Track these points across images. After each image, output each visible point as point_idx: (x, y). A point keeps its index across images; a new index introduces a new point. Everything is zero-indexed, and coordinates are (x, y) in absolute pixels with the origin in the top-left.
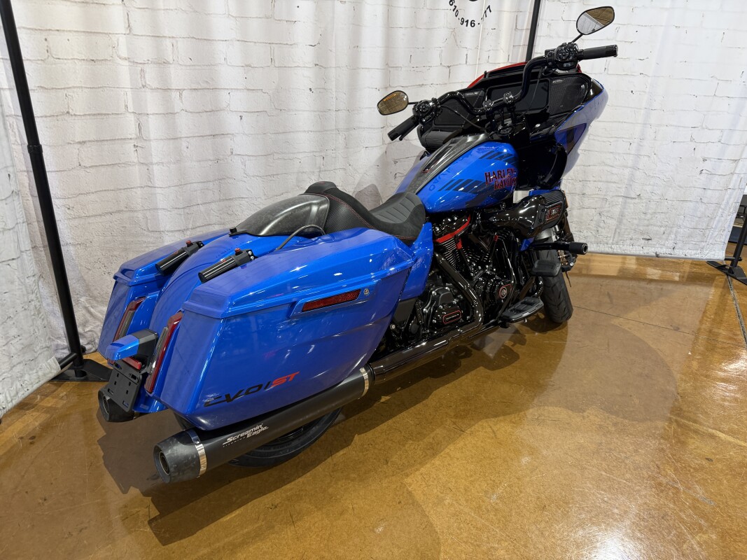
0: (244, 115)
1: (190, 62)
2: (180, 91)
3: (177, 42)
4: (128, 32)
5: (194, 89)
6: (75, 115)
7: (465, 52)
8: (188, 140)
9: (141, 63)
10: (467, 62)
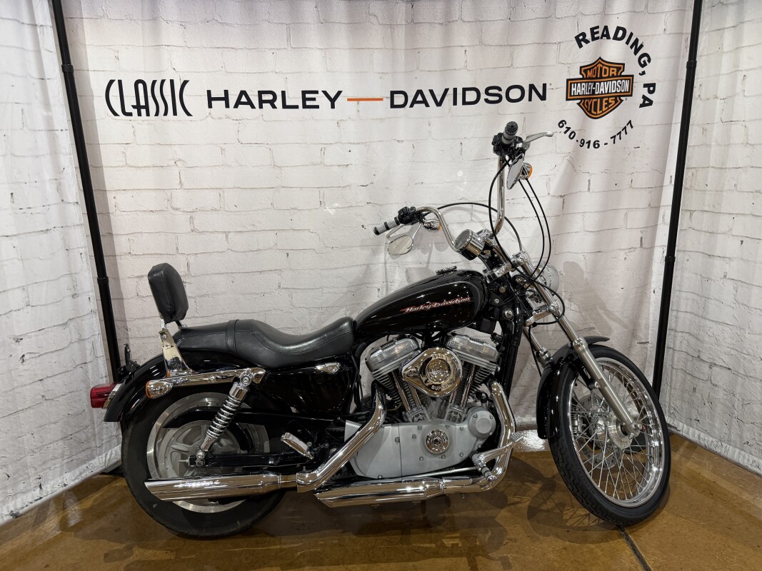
0: (290, 252)
1: (234, 209)
2: (227, 233)
3: (224, 192)
4: (179, 187)
5: (240, 232)
6: (135, 255)
7: (587, 177)
8: (234, 275)
9: (190, 212)
10: (589, 189)
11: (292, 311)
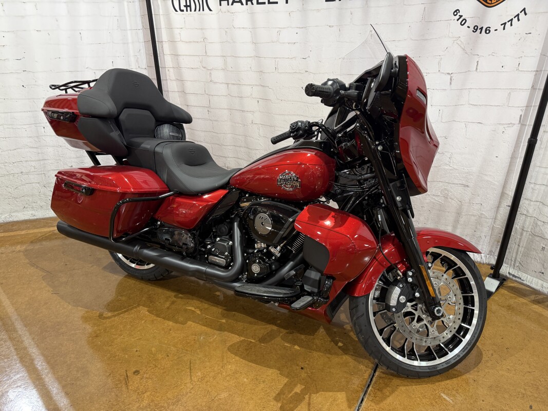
0: (260, 101)
1: (231, 69)
2: (228, 84)
3: (226, 58)
5: (234, 84)
7: (476, 59)
8: (231, 110)
10: (477, 69)
11: (259, 138)
